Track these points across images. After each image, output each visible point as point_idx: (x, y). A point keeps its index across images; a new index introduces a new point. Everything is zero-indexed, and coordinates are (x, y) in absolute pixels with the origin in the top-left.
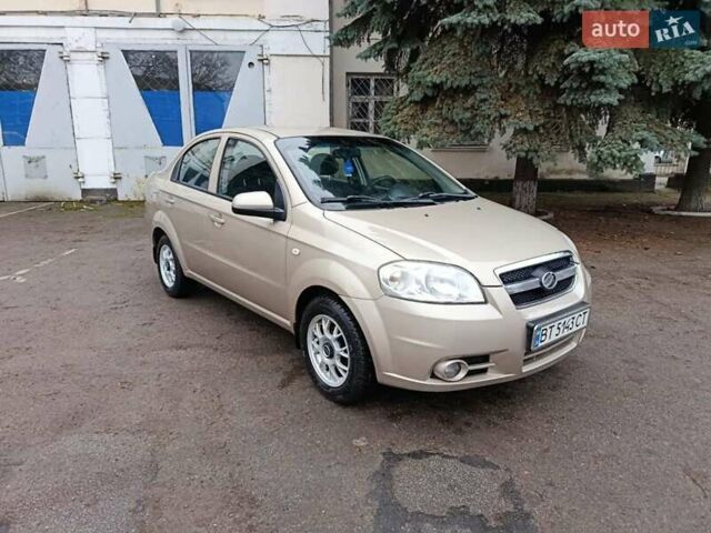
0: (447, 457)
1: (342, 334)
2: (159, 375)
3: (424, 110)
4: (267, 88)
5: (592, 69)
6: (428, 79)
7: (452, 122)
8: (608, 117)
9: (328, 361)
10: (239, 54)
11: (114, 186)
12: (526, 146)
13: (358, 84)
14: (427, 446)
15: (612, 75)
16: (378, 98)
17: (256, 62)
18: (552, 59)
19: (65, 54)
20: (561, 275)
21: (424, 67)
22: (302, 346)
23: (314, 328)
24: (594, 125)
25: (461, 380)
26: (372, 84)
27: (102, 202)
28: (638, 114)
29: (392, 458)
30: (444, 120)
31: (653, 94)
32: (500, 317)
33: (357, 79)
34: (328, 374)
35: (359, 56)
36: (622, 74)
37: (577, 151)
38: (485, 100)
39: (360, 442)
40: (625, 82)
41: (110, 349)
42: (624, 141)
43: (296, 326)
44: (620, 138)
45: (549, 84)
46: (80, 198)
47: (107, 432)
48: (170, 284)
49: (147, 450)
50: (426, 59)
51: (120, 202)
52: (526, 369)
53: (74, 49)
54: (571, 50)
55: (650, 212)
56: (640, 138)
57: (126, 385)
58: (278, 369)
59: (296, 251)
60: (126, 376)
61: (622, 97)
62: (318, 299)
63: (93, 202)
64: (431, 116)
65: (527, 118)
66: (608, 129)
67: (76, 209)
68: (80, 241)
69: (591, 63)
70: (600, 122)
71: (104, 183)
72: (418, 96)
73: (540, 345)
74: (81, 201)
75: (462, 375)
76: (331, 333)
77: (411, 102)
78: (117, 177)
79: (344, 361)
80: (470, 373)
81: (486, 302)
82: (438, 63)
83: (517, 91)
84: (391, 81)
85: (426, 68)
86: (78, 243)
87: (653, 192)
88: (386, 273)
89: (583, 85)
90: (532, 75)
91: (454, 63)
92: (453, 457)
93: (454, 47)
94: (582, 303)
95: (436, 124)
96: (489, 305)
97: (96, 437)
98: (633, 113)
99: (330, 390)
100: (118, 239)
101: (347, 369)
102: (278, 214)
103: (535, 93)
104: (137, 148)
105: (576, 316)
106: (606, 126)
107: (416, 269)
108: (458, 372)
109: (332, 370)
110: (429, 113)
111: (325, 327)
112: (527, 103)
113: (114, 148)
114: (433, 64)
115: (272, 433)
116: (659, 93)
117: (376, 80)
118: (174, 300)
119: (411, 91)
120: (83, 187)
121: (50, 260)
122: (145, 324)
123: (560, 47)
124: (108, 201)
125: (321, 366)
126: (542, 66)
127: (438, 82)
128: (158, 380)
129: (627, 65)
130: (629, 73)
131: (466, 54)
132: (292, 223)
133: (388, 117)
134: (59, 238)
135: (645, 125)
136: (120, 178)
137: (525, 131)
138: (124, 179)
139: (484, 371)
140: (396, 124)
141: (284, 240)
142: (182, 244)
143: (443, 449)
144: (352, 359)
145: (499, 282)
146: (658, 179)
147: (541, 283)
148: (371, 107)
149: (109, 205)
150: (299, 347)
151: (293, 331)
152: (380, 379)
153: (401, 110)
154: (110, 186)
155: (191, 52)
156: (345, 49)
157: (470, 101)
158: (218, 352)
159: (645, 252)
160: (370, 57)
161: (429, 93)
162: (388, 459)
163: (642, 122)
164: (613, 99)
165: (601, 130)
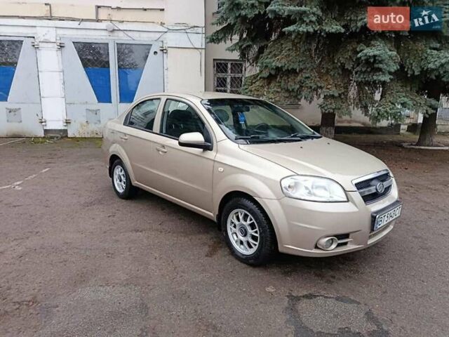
0: (327, 297)
1: (254, 221)
2: (130, 248)
3: (269, 84)
4: (165, 68)
5: (375, 60)
6: (274, 64)
7: (287, 90)
8: (381, 89)
9: (241, 238)
10: (147, 47)
11: (66, 128)
12: (334, 106)
13: (220, 66)
14: (312, 291)
15: (386, 64)
16: (233, 75)
17: (159, 52)
18: (350, 53)
19: (36, 43)
20: (386, 184)
21: (269, 56)
22: (223, 229)
23: (232, 217)
24: (373, 93)
25: (333, 249)
26: (229, 66)
27: (58, 138)
28: (400, 87)
29: (294, 299)
30: (282, 90)
31: (409, 75)
32: (357, 210)
33: (221, 64)
34: (242, 246)
35: (228, 49)
36: (391, 63)
37: (363, 109)
38: (308, 78)
39: (270, 289)
40: (394, 68)
41: (92, 232)
42: (392, 104)
43: (219, 217)
44: (390, 101)
45: (347, 69)
46: (43, 135)
47: (107, 285)
48: (121, 190)
49: (138, 297)
50: (271, 52)
51: (69, 138)
52: (370, 242)
53: (42, 40)
54: (362, 48)
55: (401, 146)
56: (402, 102)
57: (111, 255)
58: (204, 244)
59: (221, 169)
60: (108, 249)
61: (392, 77)
62: (237, 199)
63: (52, 138)
64: (274, 87)
65: (334, 89)
66: (382, 96)
67: (42, 142)
68: (50, 163)
69: (375, 56)
70: (377, 92)
71: (59, 126)
72: (265, 74)
73: (379, 227)
74: (44, 137)
75: (334, 246)
76: (246, 221)
77: (261, 78)
78: (68, 122)
79: (254, 238)
80: (339, 245)
81: (348, 201)
82: (278, 55)
83: (327, 72)
84: (241, 65)
85: (271, 58)
86: (50, 165)
87: (399, 134)
88: (285, 183)
89: (369, 70)
90: (337, 63)
91: (289, 55)
92: (330, 298)
93: (289, 45)
94: (397, 201)
95: (278, 92)
96: (350, 202)
97: (101, 289)
98: (397, 86)
99: (244, 257)
100: (75, 162)
101: (257, 243)
102: (207, 146)
103: (339, 74)
104: (81, 103)
105: (396, 209)
106: (380, 94)
107: (305, 180)
108: (332, 244)
109: (245, 244)
110: (272, 85)
111: (241, 217)
112: (333, 80)
113: (66, 104)
114: (275, 56)
115: (213, 284)
116: (413, 75)
117: (232, 64)
118: (123, 200)
119: (261, 71)
120: (45, 128)
121: (34, 176)
122: (109, 216)
123: (354, 46)
124: (62, 138)
125: (236, 242)
126: (343, 58)
127: (280, 66)
128: (129, 251)
129: (394, 58)
130: (395, 63)
131: (296, 50)
132: (217, 152)
133: (246, 87)
134: (36, 161)
135: (404, 94)
136: (70, 123)
137: (333, 96)
138: (72, 123)
139: (345, 244)
140: (251, 91)
141: (213, 162)
142: (132, 165)
143: (323, 293)
144: (261, 237)
145: (355, 189)
146: (402, 127)
147: (377, 190)
148: (229, 80)
149: (62, 140)
150: (220, 230)
151: (215, 220)
152: (280, 249)
153: (255, 83)
154: (63, 128)
155: (117, 44)
156: (216, 45)
157: (299, 78)
158: (163, 233)
159: (406, 171)
160: (234, 50)
161: (273, 72)
162: (292, 300)
163: (402, 92)
164: (387, 78)
165: (377, 96)
